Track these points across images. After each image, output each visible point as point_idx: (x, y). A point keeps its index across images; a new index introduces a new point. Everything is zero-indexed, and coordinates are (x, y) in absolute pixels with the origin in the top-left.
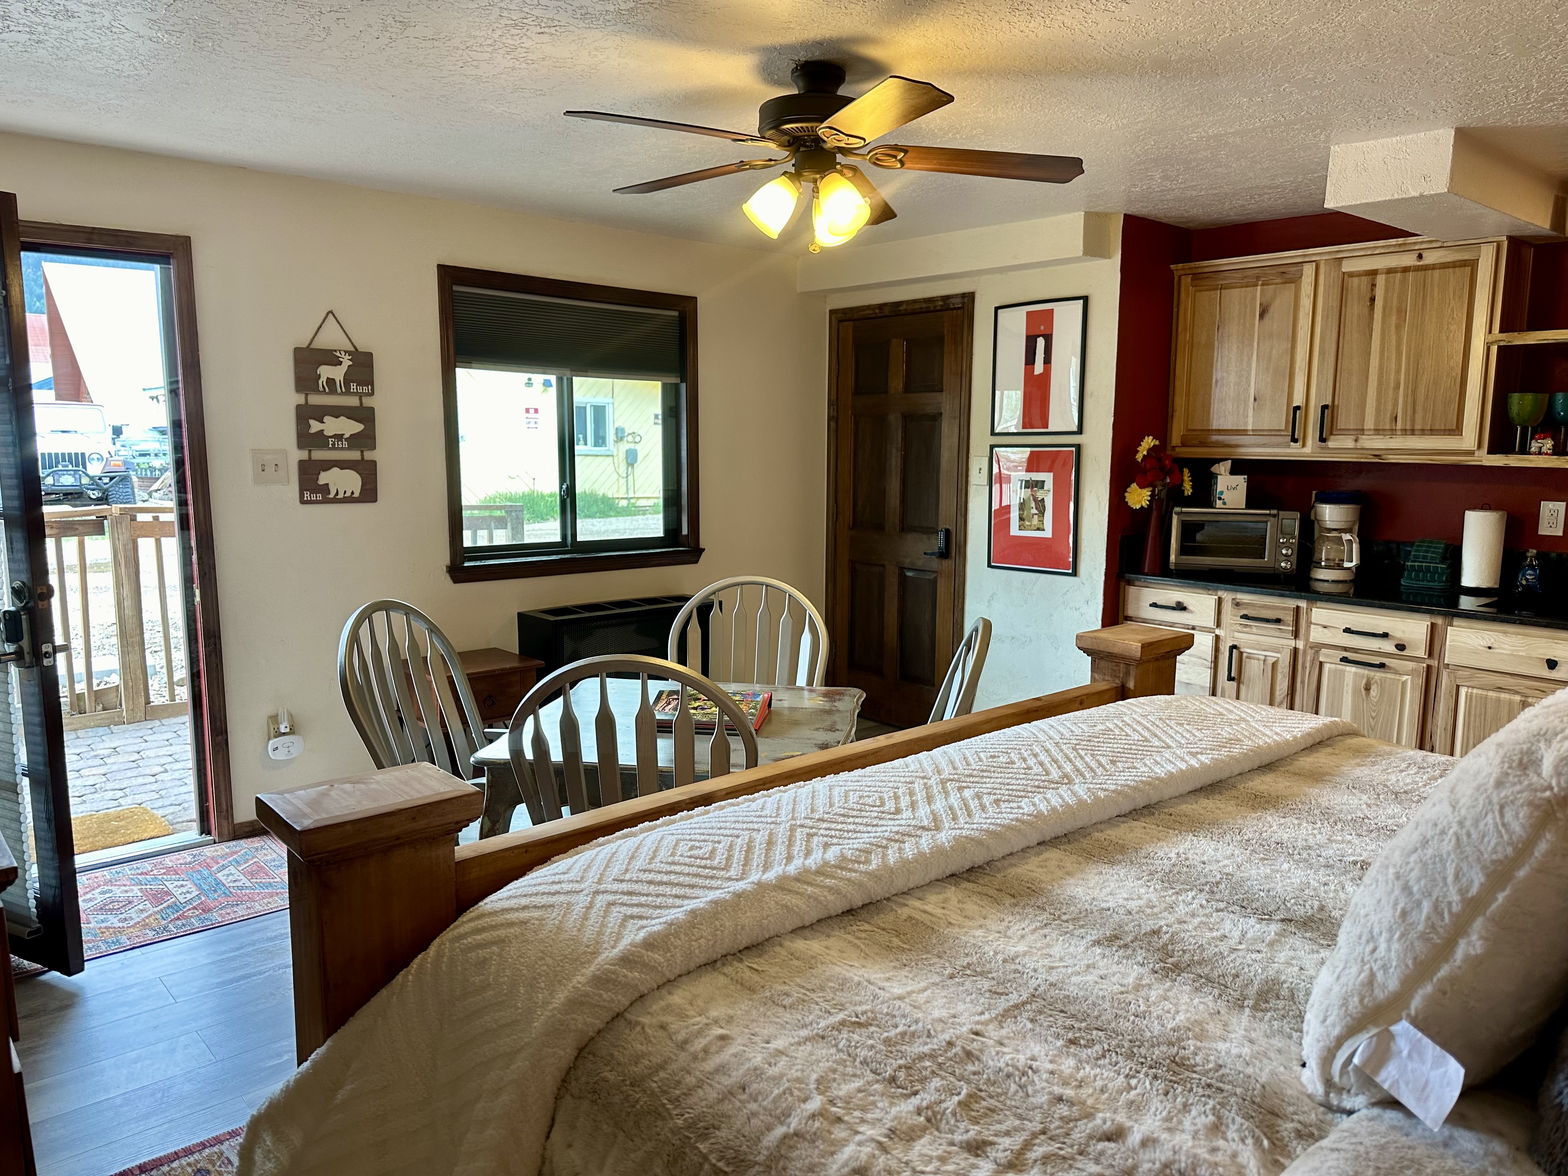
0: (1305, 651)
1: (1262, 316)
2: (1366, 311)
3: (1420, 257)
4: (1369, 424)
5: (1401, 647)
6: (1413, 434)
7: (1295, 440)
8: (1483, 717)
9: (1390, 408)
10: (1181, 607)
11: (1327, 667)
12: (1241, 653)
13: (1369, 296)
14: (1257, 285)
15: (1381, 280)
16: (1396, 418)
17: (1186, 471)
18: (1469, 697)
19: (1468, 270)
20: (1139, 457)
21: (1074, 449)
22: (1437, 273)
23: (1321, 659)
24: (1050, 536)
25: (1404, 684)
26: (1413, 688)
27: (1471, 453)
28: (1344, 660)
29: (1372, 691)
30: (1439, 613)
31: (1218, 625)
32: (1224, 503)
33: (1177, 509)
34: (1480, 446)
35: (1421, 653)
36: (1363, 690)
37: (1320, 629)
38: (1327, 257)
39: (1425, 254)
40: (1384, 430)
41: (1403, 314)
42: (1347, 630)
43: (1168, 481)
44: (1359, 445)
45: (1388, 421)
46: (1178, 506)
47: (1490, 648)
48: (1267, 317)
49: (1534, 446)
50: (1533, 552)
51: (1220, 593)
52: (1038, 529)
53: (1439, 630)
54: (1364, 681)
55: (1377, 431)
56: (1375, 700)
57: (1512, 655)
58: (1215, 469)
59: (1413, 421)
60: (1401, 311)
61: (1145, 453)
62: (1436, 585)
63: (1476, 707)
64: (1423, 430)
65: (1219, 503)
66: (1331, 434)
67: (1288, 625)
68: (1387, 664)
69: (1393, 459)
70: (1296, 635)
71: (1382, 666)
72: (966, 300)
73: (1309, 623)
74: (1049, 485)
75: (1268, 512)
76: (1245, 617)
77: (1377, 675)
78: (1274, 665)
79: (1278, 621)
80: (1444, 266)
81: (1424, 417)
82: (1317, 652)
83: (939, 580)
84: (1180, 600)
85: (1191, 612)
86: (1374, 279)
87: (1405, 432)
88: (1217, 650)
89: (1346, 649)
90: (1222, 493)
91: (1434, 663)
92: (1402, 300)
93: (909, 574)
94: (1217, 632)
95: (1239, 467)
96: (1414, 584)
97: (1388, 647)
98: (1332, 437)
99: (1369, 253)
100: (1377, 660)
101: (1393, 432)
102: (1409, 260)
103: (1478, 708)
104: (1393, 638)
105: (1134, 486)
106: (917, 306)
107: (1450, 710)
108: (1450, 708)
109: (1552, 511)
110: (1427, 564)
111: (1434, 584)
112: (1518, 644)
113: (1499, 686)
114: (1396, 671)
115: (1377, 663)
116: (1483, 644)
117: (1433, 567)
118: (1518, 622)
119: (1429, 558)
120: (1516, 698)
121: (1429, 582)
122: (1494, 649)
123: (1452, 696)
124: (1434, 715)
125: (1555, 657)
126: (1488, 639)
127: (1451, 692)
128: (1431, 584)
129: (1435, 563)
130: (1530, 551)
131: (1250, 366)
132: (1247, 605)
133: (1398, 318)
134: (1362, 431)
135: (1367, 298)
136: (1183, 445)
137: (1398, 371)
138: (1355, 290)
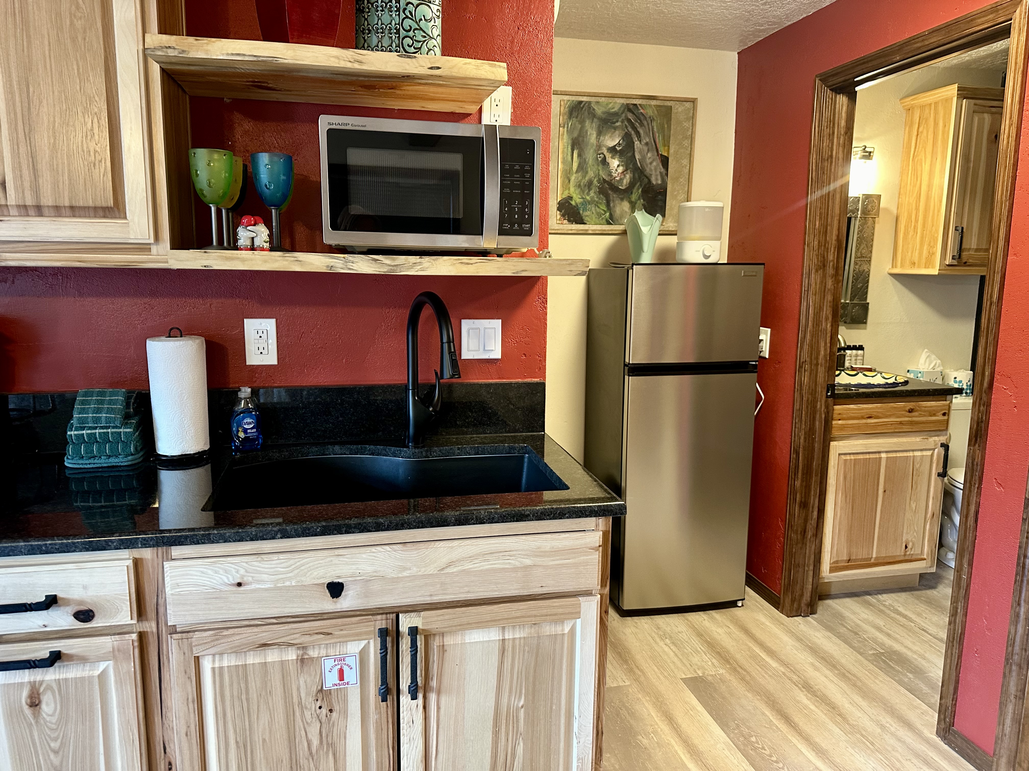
5: (85, 615)
6: (39, 214)
8: (244, 697)
18: (218, 673)
25: (102, 677)
26: (120, 682)
29: (44, 706)
30: (146, 544)
34: (156, 237)
35: (125, 616)
36: (25, 707)
47: (239, 585)
50: (245, 392)
54: (25, 693)
56: (54, 720)
57: (276, 589)
59: (36, 192)
62: (121, 461)
63: (231, 685)
64: (57, 208)
68: (64, 651)
71: (55, 659)
77: (48, 676)
81: (55, 185)
87: (23, 210)
91: (150, 626)
96: (86, 464)
97: (60, 621)
100: (41, 651)
103: (235, 686)
104: (67, 602)
107: (190, 700)
108: (190, 697)
109: (260, 332)
110: (102, 431)
111: (116, 460)
112: (282, 570)
113: (262, 642)
114: (83, 660)
115: (45, 654)
116: (226, 581)
117: (112, 433)
118: (279, 536)
119: (103, 420)
120: (292, 655)
121: (110, 457)
122: (246, 584)
123: (189, 678)
124: (164, 713)
125: (339, 577)
126: (234, 570)
127: (188, 671)
128: (113, 461)
129: (113, 427)
130: (243, 389)
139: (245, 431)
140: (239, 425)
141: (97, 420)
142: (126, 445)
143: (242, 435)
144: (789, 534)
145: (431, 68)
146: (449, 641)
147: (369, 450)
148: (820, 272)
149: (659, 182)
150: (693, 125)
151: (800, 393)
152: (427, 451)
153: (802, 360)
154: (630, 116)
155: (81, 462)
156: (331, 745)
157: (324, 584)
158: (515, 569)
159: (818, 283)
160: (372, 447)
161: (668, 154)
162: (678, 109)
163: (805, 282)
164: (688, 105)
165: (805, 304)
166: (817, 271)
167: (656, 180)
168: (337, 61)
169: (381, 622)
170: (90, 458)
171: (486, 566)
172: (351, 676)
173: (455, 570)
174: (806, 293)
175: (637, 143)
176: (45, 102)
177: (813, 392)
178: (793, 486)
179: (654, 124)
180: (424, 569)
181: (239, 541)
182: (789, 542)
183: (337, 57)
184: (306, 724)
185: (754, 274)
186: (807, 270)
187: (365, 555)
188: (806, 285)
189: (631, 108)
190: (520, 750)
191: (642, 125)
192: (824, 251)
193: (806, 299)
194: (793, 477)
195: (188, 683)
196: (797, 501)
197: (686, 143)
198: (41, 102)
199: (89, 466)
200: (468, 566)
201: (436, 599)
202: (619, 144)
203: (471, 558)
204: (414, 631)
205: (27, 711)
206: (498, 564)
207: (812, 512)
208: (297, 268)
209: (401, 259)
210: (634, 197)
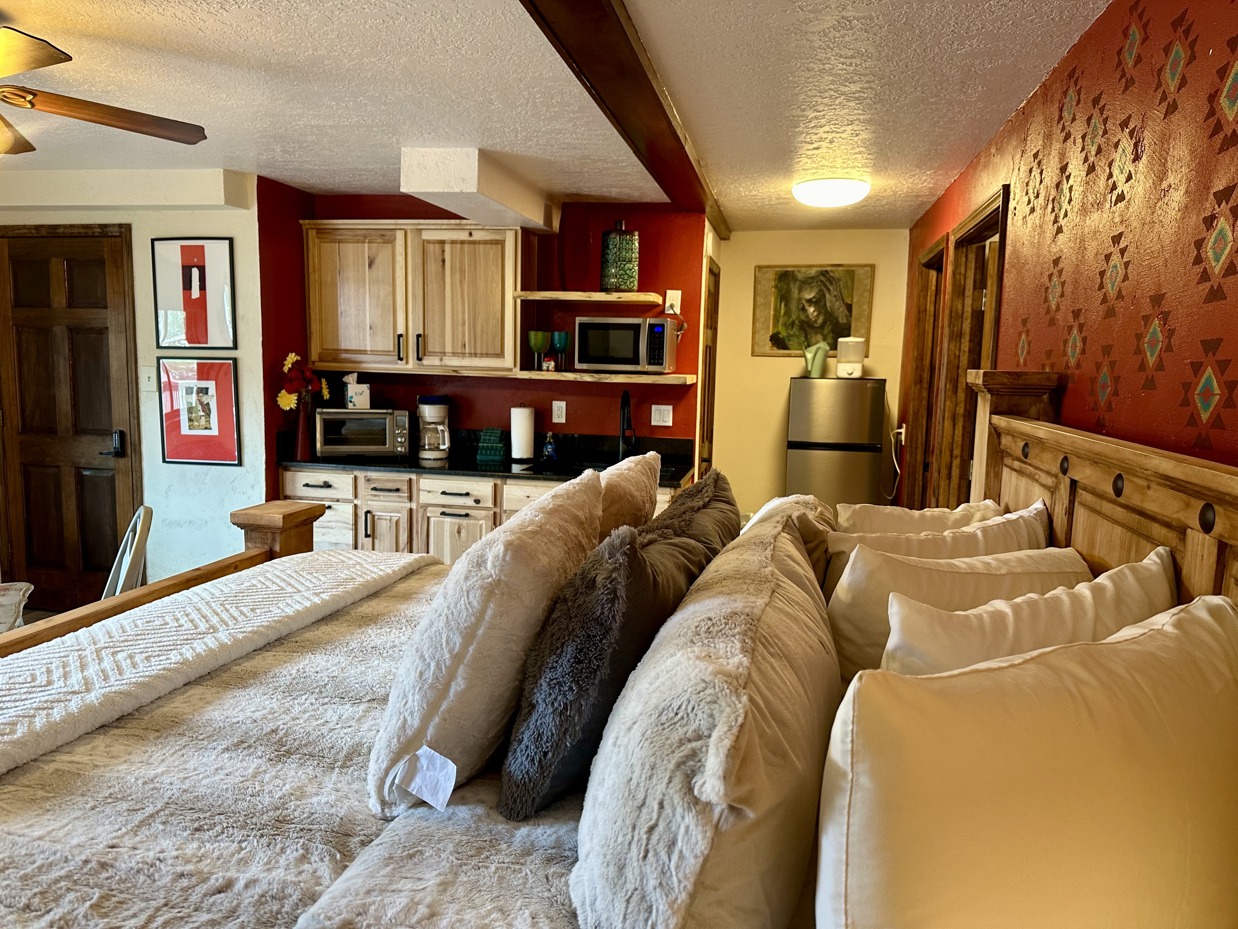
0: (417, 510)
1: (370, 264)
2: (440, 268)
3: (471, 234)
4: (449, 349)
5: (477, 501)
6: (476, 356)
7: (401, 359)
9: (460, 337)
10: (327, 485)
11: (432, 520)
12: (373, 516)
13: (441, 259)
14: (365, 242)
15: (447, 247)
16: (465, 345)
17: (324, 381)
19: (500, 246)
20: (286, 369)
21: (231, 362)
22: (481, 246)
23: (428, 515)
24: (217, 434)
27: (510, 370)
28: (443, 514)
29: (461, 533)
30: (499, 477)
31: (356, 496)
32: (354, 405)
33: (319, 410)
34: (515, 365)
35: (490, 504)
37: (426, 493)
38: (411, 227)
39: (474, 233)
40: (458, 353)
41: (464, 272)
42: (444, 493)
43: (310, 388)
44: (443, 363)
45: (460, 347)
46: (319, 407)
47: (528, 497)
48: (374, 266)
49: (545, 366)
50: (550, 434)
51: (356, 473)
52: (206, 428)
53: (499, 488)
54: (457, 527)
55: (454, 354)
56: (464, 539)
58: (346, 379)
59: (475, 348)
60: (462, 271)
61: (290, 366)
62: (497, 458)
64: (482, 354)
65: (350, 405)
66: (425, 355)
67: (405, 493)
68: (470, 514)
69: (465, 373)
70: (410, 499)
71: (467, 515)
72: (123, 230)
73: (419, 490)
74: (212, 391)
75: (385, 411)
76: (375, 489)
77: (464, 522)
78: (397, 522)
79: (398, 490)
80: (485, 242)
81: (482, 345)
82: (425, 510)
83: (116, 478)
84: (326, 480)
85: (335, 488)
86: (443, 247)
87: (471, 355)
88: (356, 515)
89: (444, 506)
90: (352, 397)
91: (498, 510)
92: (462, 262)
93: (86, 473)
94: (356, 502)
95: (363, 378)
96: (484, 458)
97: (469, 502)
98: (425, 357)
99: (439, 227)
100: (463, 512)
101: (463, 355)
102: (463, 236)
104: (472, 495)
105: (283, 392)
106: (75, 230)
109: (559, 407)
110: (491, 445)
114: (475, 518)
115: (464, 514)
116: (524, 495)
117: (495, 446)
118: (542, 479)
119: (492, 440)
121: (493, 456)
122: (530, 497)
126: (527, 491)
128: (494, 458)
129: (496, 444)
131: (364, 302)
132: (375, 480)
133: (461, 275)
134: (444, 353)
135: (440, 260)
136: (321, 360)
137: (463, 313)
138: (432, 253)
139: (548, 452)
140: (545, 448)
141: (490, 440)
142: (500, 451)
149: (845, 321)
154: (822, 278)
162: (860, 272)
164: (867, 269)
167: (842, 320)
170: (486, 456)
175: (828, 296)
176: (481, 315)
179: (841, 283)
181: (529, 479)
185: (877, 386)
189: (824, 273)
191: (831, 283)
198: (479, 315)
199: (486, 459)
202: (814, 297)
205: (457, 535)
208: (563, 379)
209: (603, 375)
210: (826, 331)
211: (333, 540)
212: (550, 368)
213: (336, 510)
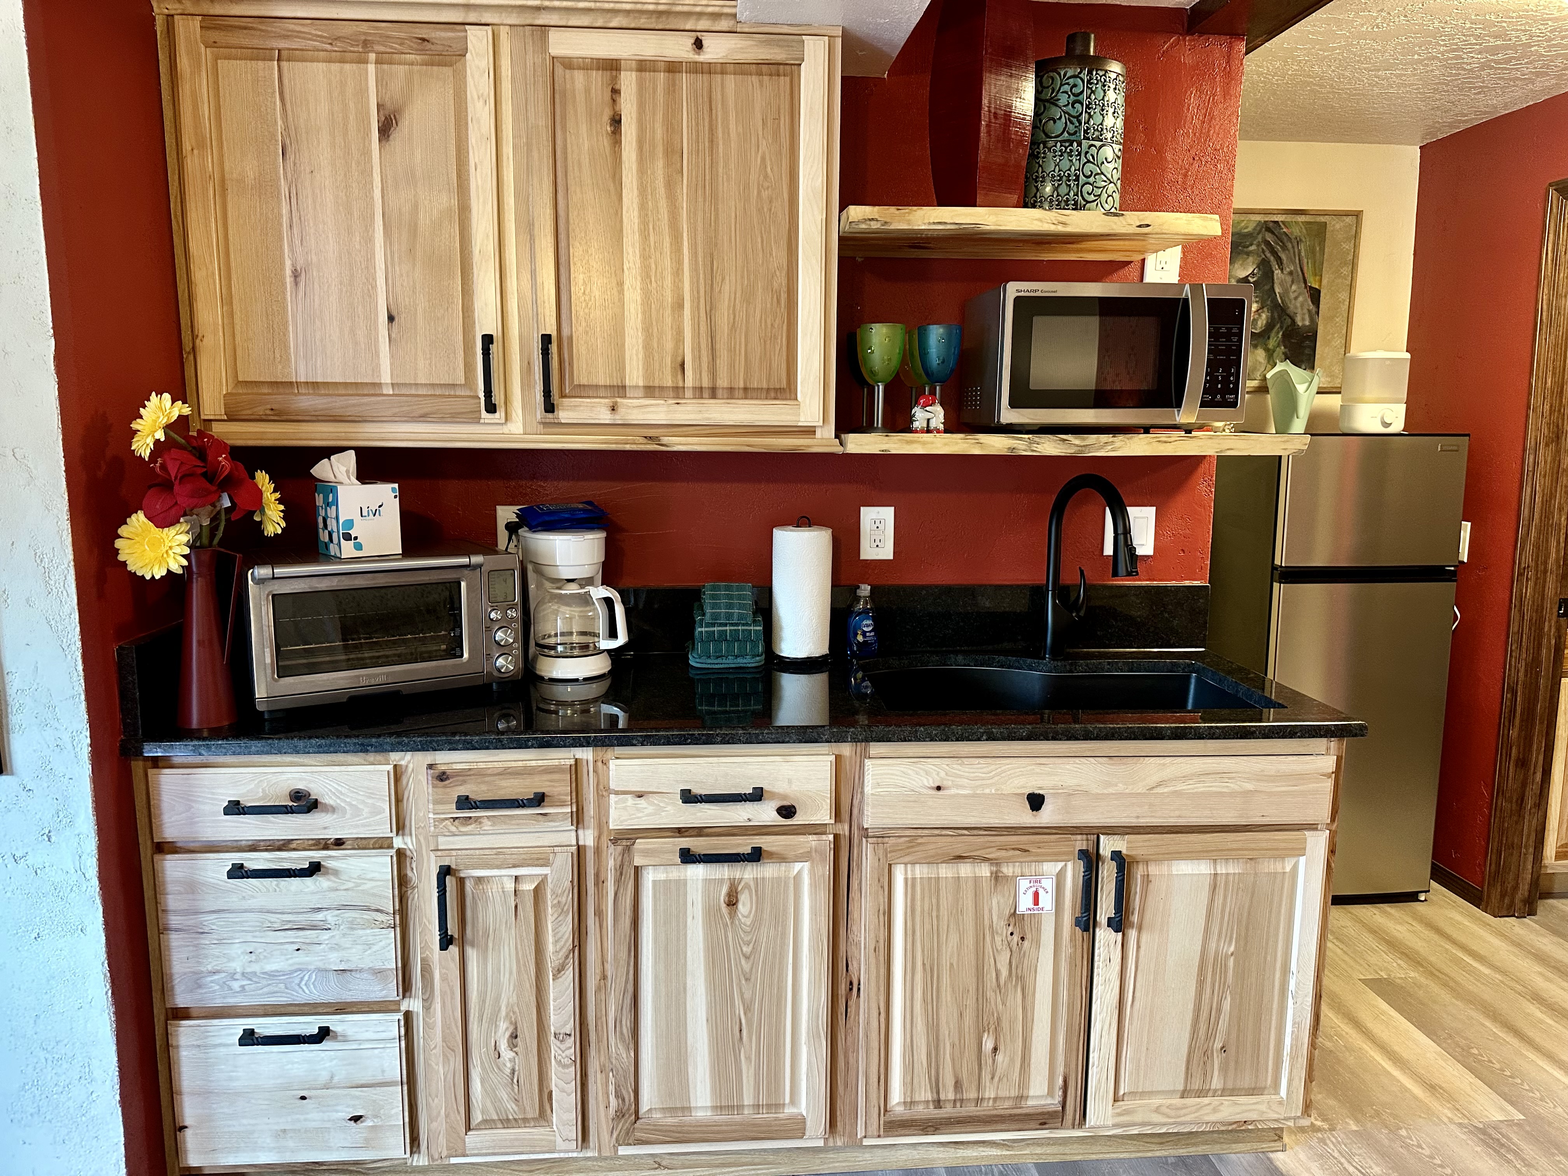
0: (598, 850)
1: (386, 129)
2: (606, 142)
3: (698, 44)
4: (635, 376)
5: (787, 811)
6: (713, 396)
7: (491, 408)
8: (934, 914)
9: (669, 345)
10: (302, 803)
11: (649, 877)
12: (461, 881)
13: (607, 115)
14: (366, 62)
15: (628, 81)
16: (682, 365)
17: (263, 479)
18: (911, 884)
19: (784, 81)
20: (143, 446)
22: (730, 81)
23: (638, 861)
25: (798, 878)
26: (814, 885)
27: (810, 432)
28: (688, 857)
29: (740, 906)
31: (400, 827)
32: (359, 547)
33: (262, 572)
34: (824, 419)
35: (823, 815)
36: (723, 905)
37: (630, 800)
38: (513, 19)
39: (708, 40)
40: (662, 388)
41: (677, 157)
42: (688, 797)
43: (227, 503)
44: (618, 419)
45: (668, 371)
46: (262, 563)
47: (939, 788)
48: (397, 135)
50: (865, 589)
51: (395, 757)
53: (847, 766)
54: (725, 890)
55: (651, 391)
56: (748, 922)
57: (974, 796)
58: (321, 470)
59: (713, 373)
60: (672, 152)
61: (160, 435)
63: (923, 899)
64: (731, 389)
65: (345, 550)
66: (566, 394)
67: (562, 804)
68: (765, 847)
69: (678, 444)
70: (578, 819)
71: (756, 855)
73: (604, 791)
75: (465, 560)
76: (464, 803)
77: (748, 873)
78: (538, 892)
79: (539, 800)
80: (741, 68)
81: (732, 366)
82: (628, 849)
84: (301, 786)
85: (332, 809)
86: (615, 79)
87: (698, 392)
88: (403, 883)
89: (680, 832)
90: (350, 523)
91: (845, 830)
92: (672, 128)
94: (398, 842)
95: (375, 464)
97: (764, 815)
98: (568, 401)
99: (600, 21)
100: (744, 845)
101: (678, 392)
102: (677, 47)
103: (926, 899)
104: (773, 796)
105: (138, 520)
107: (881, 912)
108: (881, 908)
109: (878, 522)
110: (732, 628)
111: (745, 661)
112: (984, 775)
113: (957, 854)
114: (781, 858)
115: (748, 850)
116: (927, 784)
117: (743, 631)
118: (984, 737)
119: (735, 616)
120: (985, 871)
121: (737, 657)
122: (945, 789)
123: (882, 887)
124: (849, 926)
125: (1041, 788)
126: (934, 773)
127: (881, 879)
128: (741, 662)
129: (743, 625)
130: (863, 586)
131: (369, 240)
132: (464, 775)
133: (668, 164)
134: (621, 390)
135: (606, 118)
136: (232, 418)
137: (678, 272)
138: (580, 98)
139: (864, 634)
140: (858, 626)
141: (729, 616)
142: (754, 644)
143: (860, 638)
144: (1499, 803)
145: (1140, 226)
146: (1153, 869)
147: (998, 662)
148: (1553, 446)
149: (1307, 323)
150: (1356, 247)
151: (1520, 611)
152: (1071, 664)
153: (1523, 566)
154: (1269, 237)
155: (709, 661)
156: (1021, 979)
157: (1024, 794)
158: (1233, 794)
159: (1549, 461)
160: (1002, 657)
161: (1320, 286)
162: (1335, 226)
163: (1530, 459)
164: (1349, 220)
165: (1529, 490)
166: (1547, 445)
167: (1302, 320)
168: (1040, 224)
169: (1080, 843)
170: (718, 657)
171: (1201, 788)
172: (1047, 901)
173: (1166, 790)
174: (1531, 474)
175: (1277, 272)
176: (727, 278)
177: (1539, 609)
178: (1506, 736)
179: (1302, 247)
180: (1130, 787)
181: (945, 740)
182: (1498, 813)
183: (1040, 220)
184: (996, 951)
185: (1455, 448)
186: (1533, 443)
187: (1071, 765)
188: (1531, 464)
189: (1271, 228)
190: (1227, 1005)
191: (1284, 248)
192: (1558, 418)
193: (1530, 484)
194: (1507, 724)
195: (881, 892)
196: (1513, 758)
197: (1346, 271)
198: (723, 279)
199: (717, 666)
200: (1180, 787)
201: (1143, 821)
202: (1253, 274)
203: (1185, 778)
204: (1117, 856)
205: (724, 909)
206: (1215, 786)
207: (1534, 773)
208: (977, 451)
209: (1092, 438)
210: (1272, 343)
211: (334, 960)
212: (933, 425)
213: (336, 873)
